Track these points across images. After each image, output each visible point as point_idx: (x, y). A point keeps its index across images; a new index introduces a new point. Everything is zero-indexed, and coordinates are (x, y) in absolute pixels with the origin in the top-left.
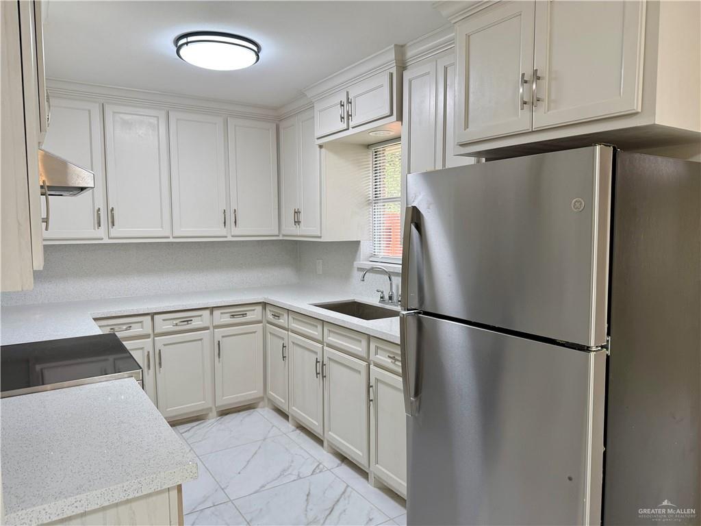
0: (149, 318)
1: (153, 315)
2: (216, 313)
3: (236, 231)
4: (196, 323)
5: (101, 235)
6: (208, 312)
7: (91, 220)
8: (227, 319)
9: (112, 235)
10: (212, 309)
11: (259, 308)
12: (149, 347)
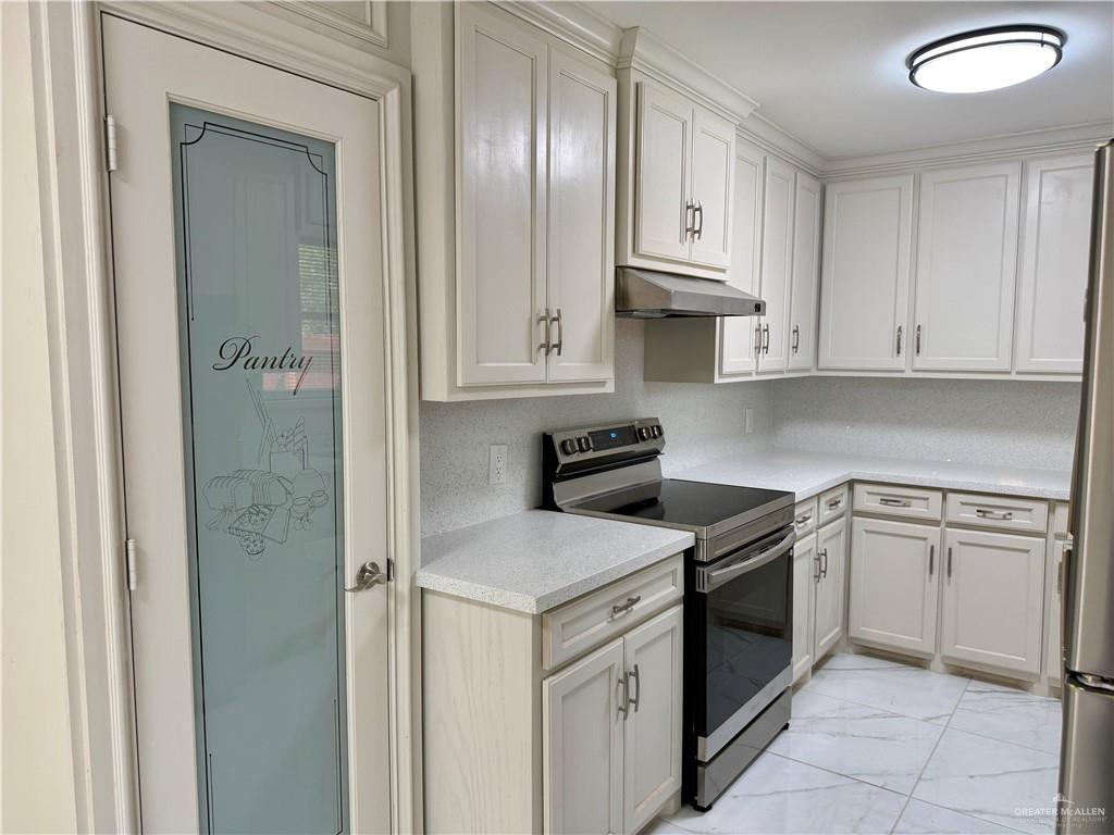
0: (937, 495)
9: (916, 367)
12: (936, 542)
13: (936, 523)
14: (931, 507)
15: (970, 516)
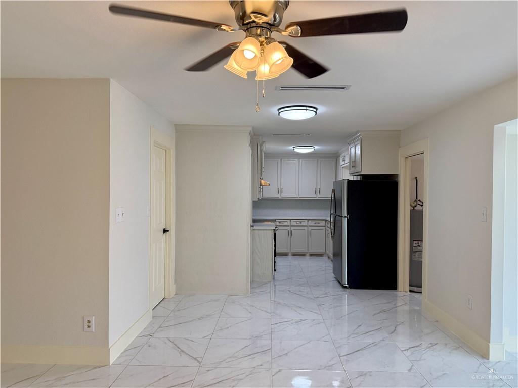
0: (289, 221)
1: (290, 220)
2: (310, 221)
3: (319, 195)
4: (303, 224)
5: (279, 196)
6: (306, 221)
7: (276, 191)
8: (313, 224)
9: (282, 196)
10: (308, 220)
11: (324, 222)
12: (289, 230)
13: (289, 226)
14: (288, 223)
15: (295, 224)
